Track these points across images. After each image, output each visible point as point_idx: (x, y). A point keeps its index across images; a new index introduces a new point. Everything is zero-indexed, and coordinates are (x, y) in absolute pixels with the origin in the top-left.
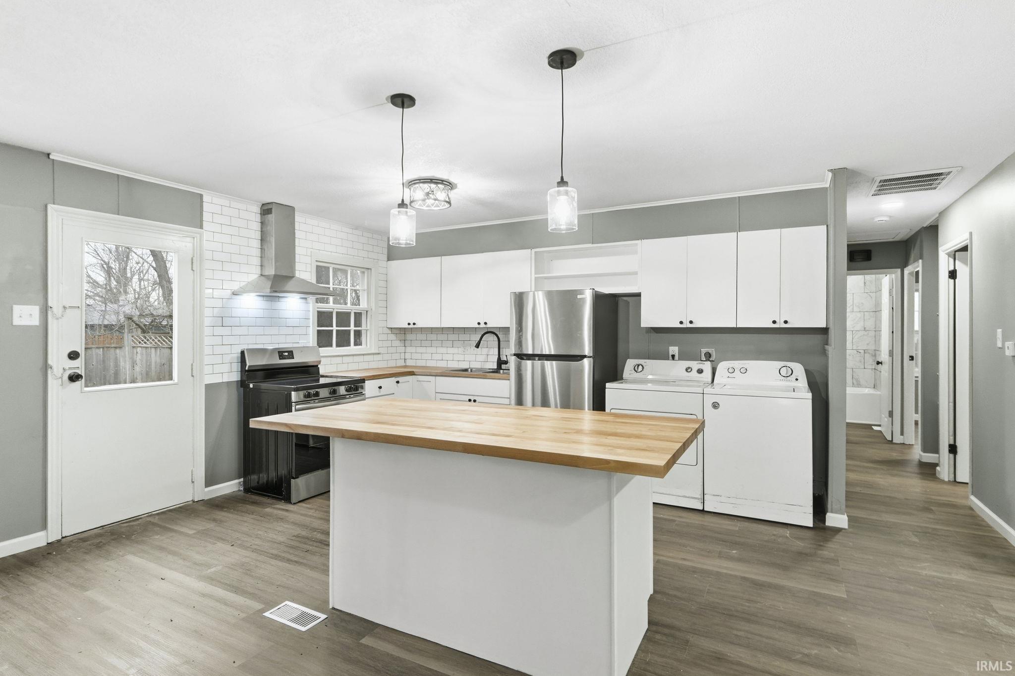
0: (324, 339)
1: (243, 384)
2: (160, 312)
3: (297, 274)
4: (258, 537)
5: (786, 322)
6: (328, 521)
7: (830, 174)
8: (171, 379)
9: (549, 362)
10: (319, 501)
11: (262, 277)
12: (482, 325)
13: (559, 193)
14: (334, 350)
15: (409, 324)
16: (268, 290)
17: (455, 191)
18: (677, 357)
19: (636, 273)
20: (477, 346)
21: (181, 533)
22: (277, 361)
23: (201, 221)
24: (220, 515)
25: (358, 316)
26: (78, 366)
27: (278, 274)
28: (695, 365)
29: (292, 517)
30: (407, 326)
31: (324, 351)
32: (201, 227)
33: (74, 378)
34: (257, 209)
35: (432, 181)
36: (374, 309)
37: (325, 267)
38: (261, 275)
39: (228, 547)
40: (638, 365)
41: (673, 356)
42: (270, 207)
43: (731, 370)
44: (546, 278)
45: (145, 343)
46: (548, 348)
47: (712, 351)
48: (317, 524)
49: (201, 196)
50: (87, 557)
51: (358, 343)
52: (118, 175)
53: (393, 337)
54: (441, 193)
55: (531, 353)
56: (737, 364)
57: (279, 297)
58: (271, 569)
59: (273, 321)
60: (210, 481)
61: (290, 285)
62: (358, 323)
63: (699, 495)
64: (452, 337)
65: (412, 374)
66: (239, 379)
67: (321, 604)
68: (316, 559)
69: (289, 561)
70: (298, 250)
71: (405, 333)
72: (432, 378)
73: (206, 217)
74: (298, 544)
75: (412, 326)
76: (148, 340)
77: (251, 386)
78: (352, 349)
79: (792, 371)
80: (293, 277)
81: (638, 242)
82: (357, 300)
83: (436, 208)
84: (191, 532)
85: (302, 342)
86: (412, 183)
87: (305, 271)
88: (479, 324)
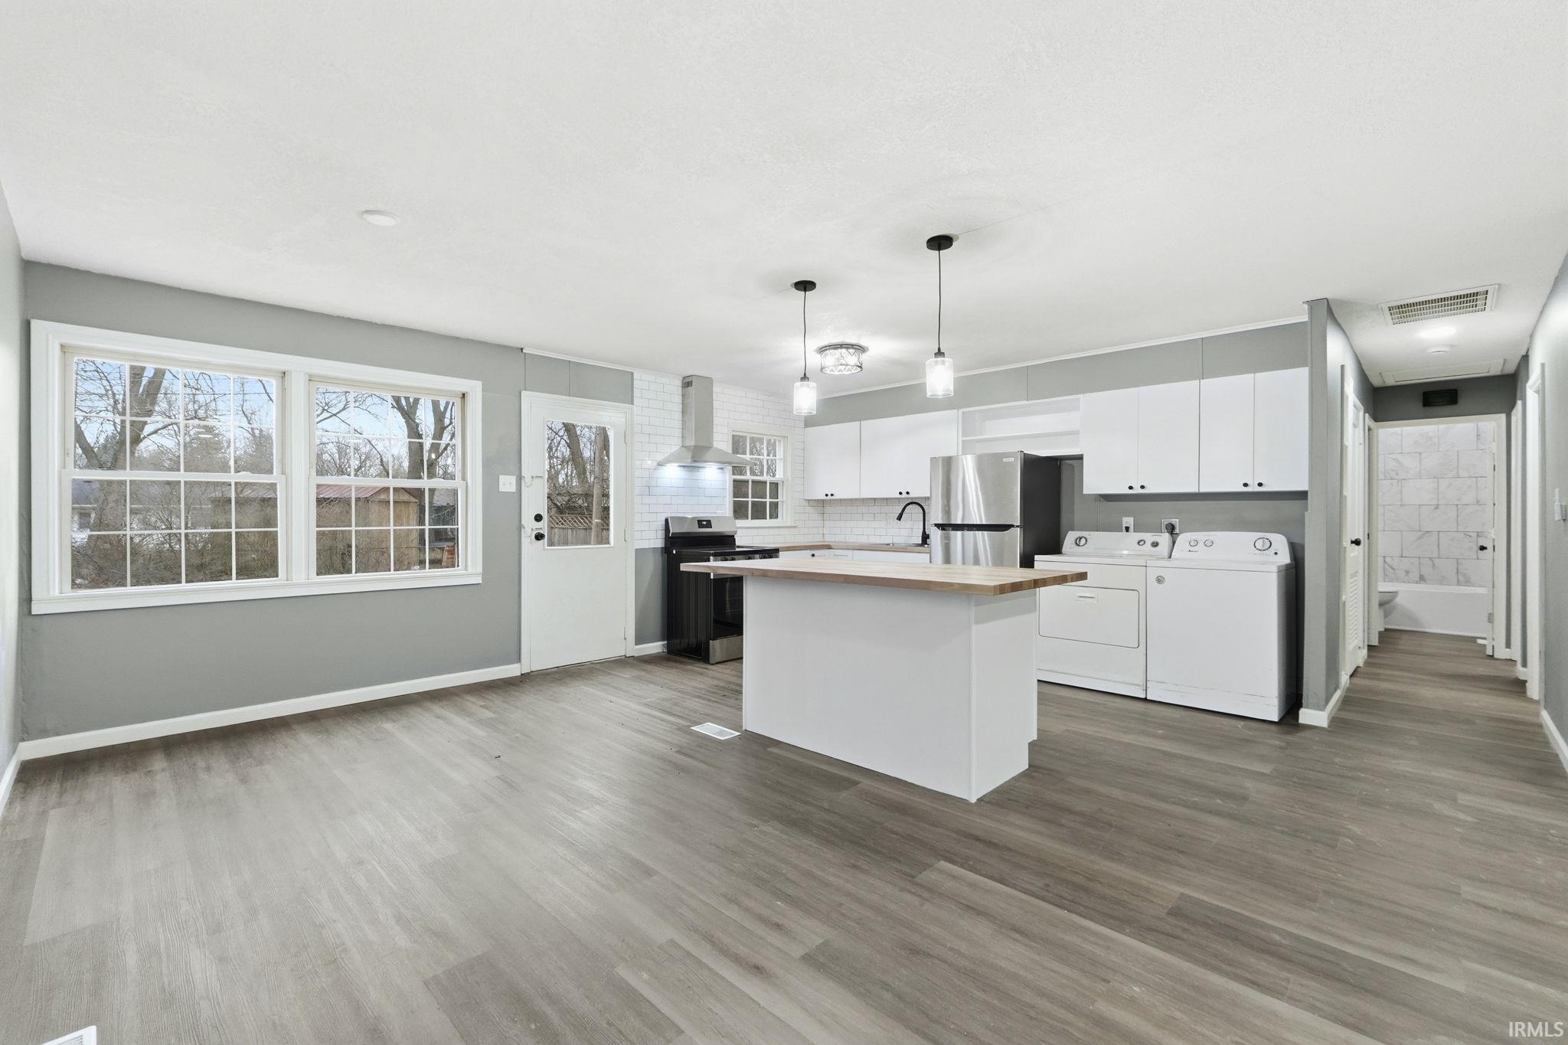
0: (739, 511)
1: (666, 550)
2: (575, 491)
3: (715, 445)
4: (682, 683)
5: (1260, 485)
6: (741, 677)
7: (1306, 306)
8: (609, 543)
9: (980, 532)
10: (735, 664)
11: (684, 449)
12: (904, 495)
13: (936, 362)
14: (749, 522)
15: (827, 495)
16: (689, 460)
17: (867, 353)
18: (1132, 528)
19: (1077, 433)
20: (899, 518)
21: (617, 676)
22: (697, 530)
23: (632, 397)
24: (649, 667)
25: (775, 486)
26: (543, 526)
27: (699, 444)
28: (1149, 537)
29: (710, 673)
30: (825, 498)
31: (740, 523)
32: (632, 404)
33: (539, 537)
34: (679, 383)
35: (841, 346)
36: (790, 479)
37: (742, 437)
38: (683, 446)
39: (659, 688)
40: (1081, 538)
41: (1127, 529)
42: (689, 380)
43: (1192, 543)
44: (977, 441)
45: (563, 524)
46: (977, 517)
47: (1175, 521)
48: (732, 679)
49: (632, 373)
50: (553, 685)
51: (774, 515)
52: (569, 361)
53: (810, 510)
54: (851, 358)
55: (960, 523)
56: (1201, 536)
57: (698, 467)
58: (694, 704)
59: (692, 490)
60: (639, 640)
61: (709, 455)
62: (775, 493)
63: (1141, 680)
64: (875, 509)
65: (829, 547)
66: (663, 546)
67: (737, 726)
68: (732, 702)
69: (709, 700)
70: (716, 421)
71: (824, 505)
72: (849, 553)
73: (636, 393)
74: (717, 691)
75: (829, 497)
76: (565, 521)
77: (674, 552)
78: (768, 522)
79: (1271, 543)
80: (710, 447)
81: (1081, 396)
82: (772, 471)
83: (848, 373)
84: (628, 676)
85: (720, 513)
86: (822, 350)
87: (722, 442)
88: (901, 493)
